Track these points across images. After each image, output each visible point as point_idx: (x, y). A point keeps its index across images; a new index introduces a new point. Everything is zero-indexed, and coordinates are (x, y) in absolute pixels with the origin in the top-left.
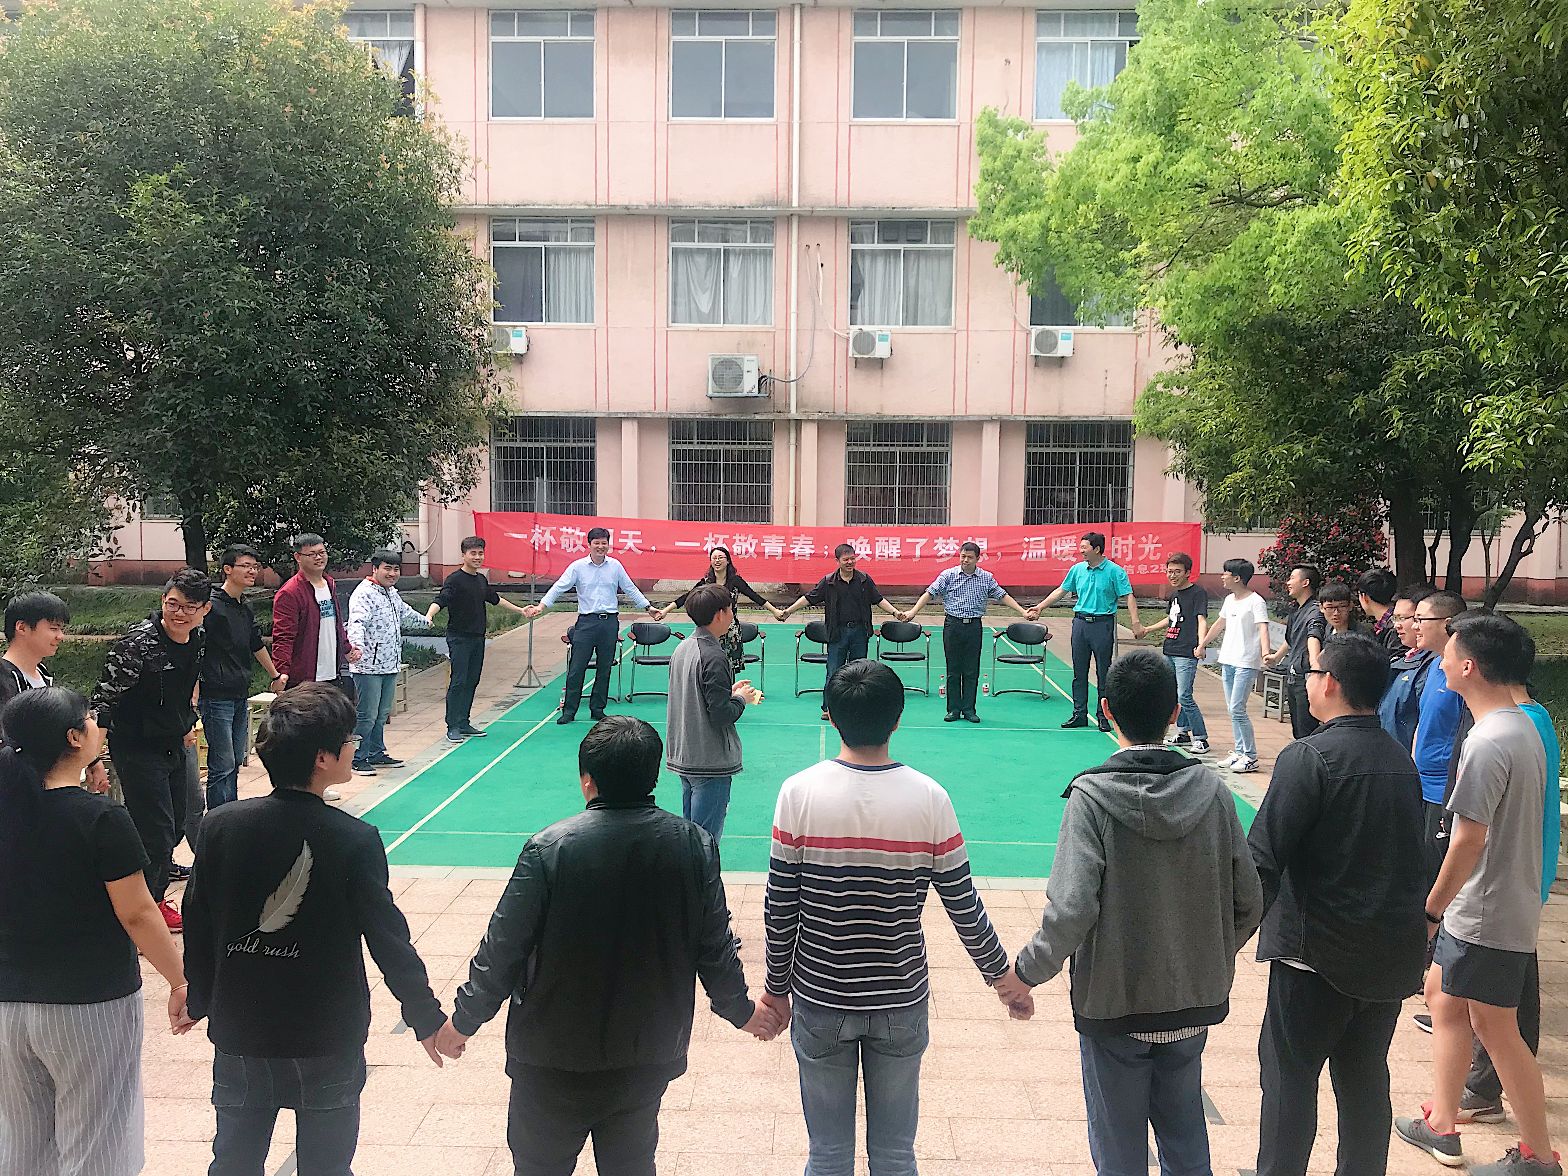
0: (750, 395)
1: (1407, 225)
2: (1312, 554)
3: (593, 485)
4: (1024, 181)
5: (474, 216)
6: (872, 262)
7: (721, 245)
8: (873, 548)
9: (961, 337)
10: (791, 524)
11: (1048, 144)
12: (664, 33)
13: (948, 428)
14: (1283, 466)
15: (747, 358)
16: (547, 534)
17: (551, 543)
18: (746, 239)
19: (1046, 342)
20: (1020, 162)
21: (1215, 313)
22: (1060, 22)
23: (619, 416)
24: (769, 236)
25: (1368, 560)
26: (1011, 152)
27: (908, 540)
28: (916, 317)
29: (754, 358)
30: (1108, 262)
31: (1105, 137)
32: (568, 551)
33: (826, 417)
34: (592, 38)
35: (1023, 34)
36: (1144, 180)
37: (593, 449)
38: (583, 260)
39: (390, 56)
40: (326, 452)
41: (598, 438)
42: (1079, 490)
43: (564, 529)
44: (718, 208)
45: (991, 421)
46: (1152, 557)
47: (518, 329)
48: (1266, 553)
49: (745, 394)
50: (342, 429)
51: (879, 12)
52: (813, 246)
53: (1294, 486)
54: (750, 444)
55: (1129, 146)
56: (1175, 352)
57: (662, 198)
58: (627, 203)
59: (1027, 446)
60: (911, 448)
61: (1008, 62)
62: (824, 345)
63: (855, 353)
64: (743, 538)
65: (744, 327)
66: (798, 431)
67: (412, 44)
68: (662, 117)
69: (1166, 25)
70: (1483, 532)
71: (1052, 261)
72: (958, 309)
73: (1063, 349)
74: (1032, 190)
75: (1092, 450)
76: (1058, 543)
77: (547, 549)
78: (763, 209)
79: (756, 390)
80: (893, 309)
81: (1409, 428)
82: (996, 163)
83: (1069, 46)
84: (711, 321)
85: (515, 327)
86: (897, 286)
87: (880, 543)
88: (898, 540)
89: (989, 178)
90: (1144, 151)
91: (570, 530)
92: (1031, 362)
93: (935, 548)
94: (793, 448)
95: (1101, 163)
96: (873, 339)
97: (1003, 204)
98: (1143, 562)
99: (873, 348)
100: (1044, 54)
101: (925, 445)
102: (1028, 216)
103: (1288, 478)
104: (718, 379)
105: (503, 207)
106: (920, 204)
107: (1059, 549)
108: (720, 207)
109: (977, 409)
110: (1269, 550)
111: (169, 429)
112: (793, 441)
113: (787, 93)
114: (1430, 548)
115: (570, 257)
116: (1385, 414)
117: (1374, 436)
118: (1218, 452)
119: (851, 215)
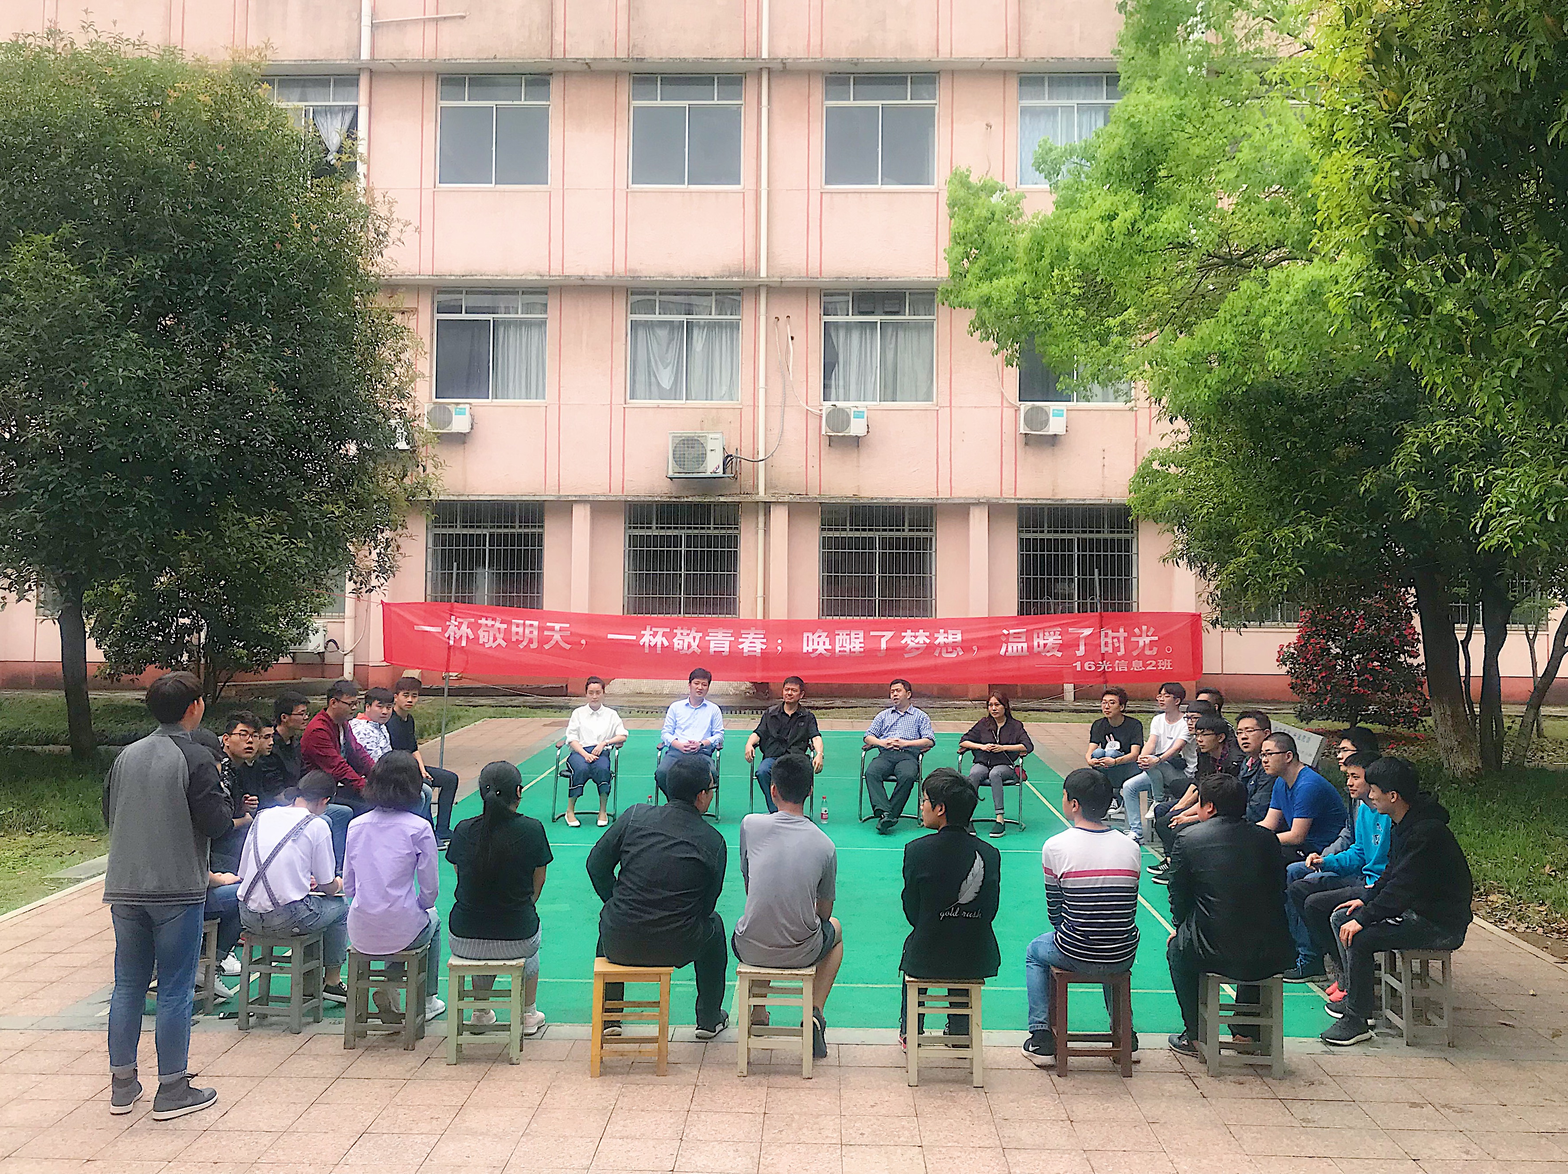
0: (714, 475)
1: (1392, 274)
2: (1338, 650)
3: (540, 576)
4: (999, 243)
5: (416, 288)
6: (846, 335)
7: (684, 318)
8: (832, 642)
9: (944, 413)
10: (760, 616)
11: (1025, 205)
12: (623, 98)
13: (932, 513)
14: (1289, 551)
15: (711, 436)
16: (464, 627)
17: (468, 637)
18: (711, 311)
19: (1036, 419)
20: (994, 224)
21: (1206, 381)
22: (1043, 85)
23: (570, 499)
24: (736, 308)
25: (1399, 657)
26: (985, 213)
27: (872, 633)
28: (894, 392)
29: (718, 436)
30: (1093, 331)
31: (1079, 195)
32: (487, 646)
33: (797, 499)
34: (548, 103)
35: (1004, 98)
36: (1121, 238)
37: (541, 535)
38: (535, 333)
39: (332, 121)
40: (219, 534)
41: (547, 524)
42: (1079, 579)
43: (483, 621)
44: (680, 279)
45: (978, 504)
46: (1148, 652)
47: (461, 406)
48: (1285, 649)
49: (708, 474)
50: (236, 510)
51: (852, 76)
52: (783, 318)
53: (1303, 573)
54: (715, 528)
55: (1105, 203)
56: (1171, 427)
57: (620, 268)
58: (582, 274)
59: (1019, 532)
60: (891, 533)
61: (989, 126)
62: (794, 423)
63: (829, 430)
64: (685, 632)
65: (708, 403)
66: (767, 514)
67: (356, 109)
68: (621, 184)
69: (1148, 84)
70: (1526, 627)
71: (1031, 329)
72: (940, 384)
73: (1055, 426)
74: (1006, 254)
75: (1092, 536)
76: (1041, 635)
77: (464, 644)
78: (729, 279)
79: (721, 470)
80: (870, 387)
81: (1427, 507)
82: (968, 226)
83: (1053, 111)
84: (673, 396)
85: (458, 404)
86: (874, 359)
87: (841, 637)
88: (861, 635)
89: (962, 242)
90: (1120, 208)
91: (490, 622)
92: (1021, 440)
93: (903, 642)
94: (761, 532)
95: (1076, 222)
96: (848, 415)
97: (976, 269)
98: (1138, 657)
99: (848, 424)
100: (1027, 118)
101: (906, 530)
102: (1003, 280)
103: (1296, 564)
104: (679, 459)
105: (448, 277)
106: (897, 274)
107: (1042, 642)
108: (682, 277)
109: (963, 491)
110: (1288, 646)
111: (38, 510)
112: (761, 525)
113: (754, 161)
114: (1462, 642)
115: (521, 329)
116: (1399, 492)
117: (1388, 516)
118: (1220, 535)
119: (822, 286)
